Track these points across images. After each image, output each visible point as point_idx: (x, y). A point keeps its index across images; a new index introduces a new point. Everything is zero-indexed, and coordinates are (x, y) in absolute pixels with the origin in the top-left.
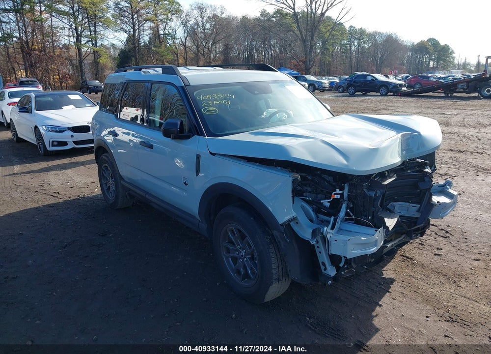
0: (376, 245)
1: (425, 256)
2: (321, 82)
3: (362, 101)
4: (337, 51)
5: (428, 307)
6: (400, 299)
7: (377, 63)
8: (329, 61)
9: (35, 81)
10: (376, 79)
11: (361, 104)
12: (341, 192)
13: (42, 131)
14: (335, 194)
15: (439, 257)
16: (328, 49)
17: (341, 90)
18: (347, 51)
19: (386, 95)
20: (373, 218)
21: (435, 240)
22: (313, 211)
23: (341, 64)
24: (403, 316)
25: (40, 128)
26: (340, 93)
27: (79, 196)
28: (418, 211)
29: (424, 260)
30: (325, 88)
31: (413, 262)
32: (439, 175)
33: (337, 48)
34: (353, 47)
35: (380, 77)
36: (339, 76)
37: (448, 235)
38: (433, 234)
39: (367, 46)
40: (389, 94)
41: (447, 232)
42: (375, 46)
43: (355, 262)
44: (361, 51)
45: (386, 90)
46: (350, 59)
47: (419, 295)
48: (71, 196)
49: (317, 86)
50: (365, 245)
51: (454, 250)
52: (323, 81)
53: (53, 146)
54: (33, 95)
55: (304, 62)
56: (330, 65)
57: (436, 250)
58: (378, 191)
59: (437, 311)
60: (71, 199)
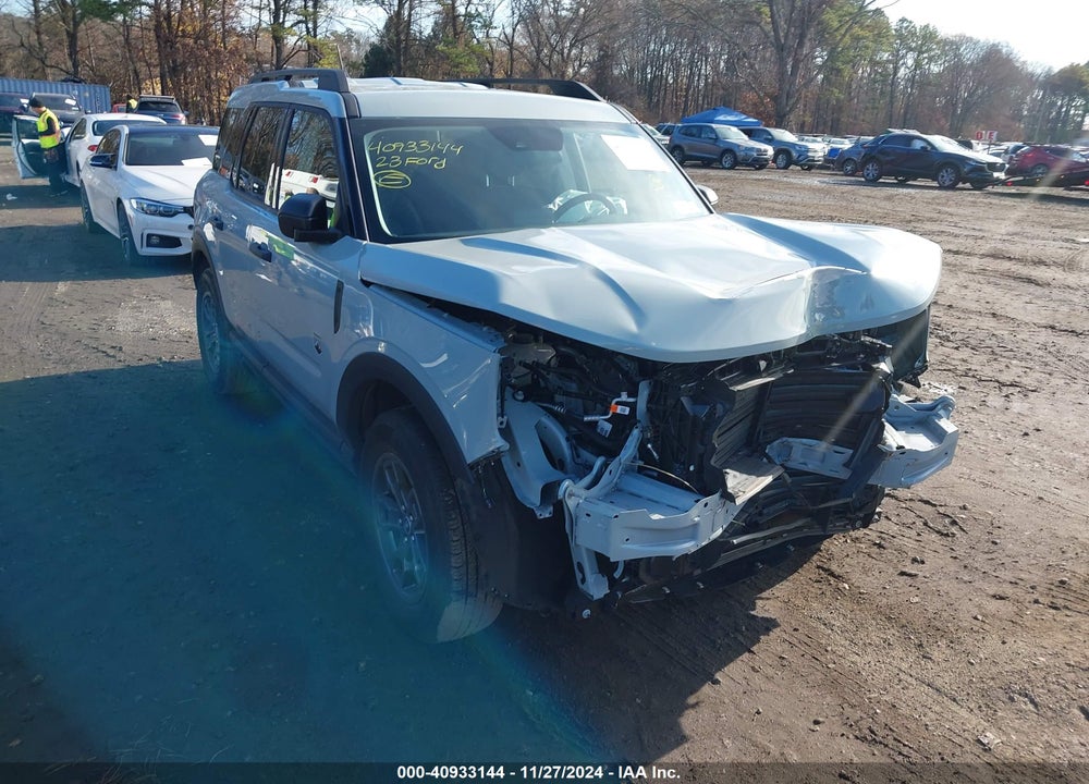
0: (693, 537)
1: (877, 574)
2: (805, 147)
3: (889, 198)
4: (861, 79)
5: (829, 699)
6: (770, 672)
7: (955, 110)
8: (838, 100)
9: (171, 104)
10: (933, 147)
11: (883, 204)
12: (631, 400)
13: (129, 211)
14: (618, 403)
15: (909, 580)
16: (839, 71)
17: (849, 168)
18: (887, 79)
19: (952, 187)
20: (699, 469)
21: (918, 538)
22: (568, 439)
23: (867, 108)
24: (758, 713)
25: (126, 203)
26: (846, 175)
27: (160, 359)
28: (846, 465)
29: (868, 583)
30: (814, 161)
31: (840, 586)
32: (997, 384)
33: (863, 71)
34: (902, 69)
35: (946, 144)
36: (856, 138)
37: (954, 529)
38: (919, 523)
39: (935, 69)
40: (960, 185)
41: (954, 523)
42: (957, 69)
43: (648, 571)
44: (920, 81)
45: (952, 177)
46: (892, 97)
47: (819, 667)
48: (144, 358)
49: (795, 154)
50: (663, 533)
51: (953, 567)
52: (810, 145)
53: (149, 245)
54: (126, 130)
55: (775, 99)
56: (839, 108)
57: (908, 562)
58: (719, 406)
59: (848, 710)
60: (141, 363)
